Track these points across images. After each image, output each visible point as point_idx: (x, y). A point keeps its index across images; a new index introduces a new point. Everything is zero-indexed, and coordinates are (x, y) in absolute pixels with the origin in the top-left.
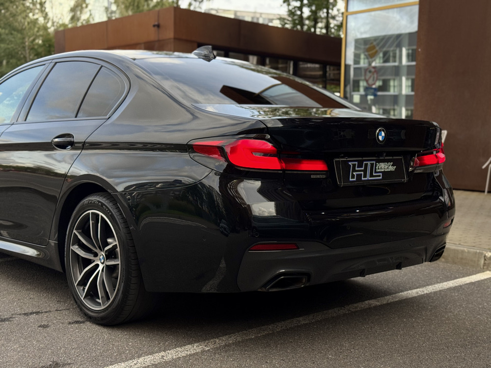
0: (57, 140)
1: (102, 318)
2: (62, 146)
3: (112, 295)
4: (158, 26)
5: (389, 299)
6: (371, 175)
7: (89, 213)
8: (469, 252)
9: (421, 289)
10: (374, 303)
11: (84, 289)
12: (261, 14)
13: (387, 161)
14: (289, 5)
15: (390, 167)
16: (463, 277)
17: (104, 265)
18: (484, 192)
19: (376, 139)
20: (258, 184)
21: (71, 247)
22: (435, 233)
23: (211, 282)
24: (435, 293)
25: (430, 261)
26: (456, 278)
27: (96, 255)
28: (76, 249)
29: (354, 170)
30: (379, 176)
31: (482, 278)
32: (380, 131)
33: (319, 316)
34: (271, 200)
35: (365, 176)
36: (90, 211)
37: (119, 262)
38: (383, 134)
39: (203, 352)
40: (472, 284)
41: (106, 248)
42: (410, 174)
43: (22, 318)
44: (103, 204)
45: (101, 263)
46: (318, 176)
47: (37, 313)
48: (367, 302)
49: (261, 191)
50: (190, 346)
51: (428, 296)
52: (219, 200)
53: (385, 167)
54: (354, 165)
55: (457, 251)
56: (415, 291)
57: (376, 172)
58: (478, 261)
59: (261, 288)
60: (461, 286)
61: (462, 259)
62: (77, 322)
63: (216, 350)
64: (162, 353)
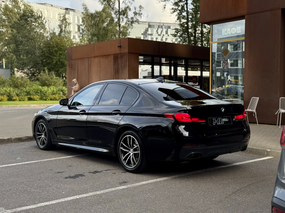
0: (113, 112)
1: (133, 170)
2: (116, 114)
3: (137, 162)
4: (120, 47)
5: (229, 165)
6: (220, 123)
7: (127, 136)
8: (261, 150)
9: (241, 163)
10: (223, 167)
11: (125, 162)
12: (163, 23)
13: (226, 118)
14: (180, 21)
15: (227, 120)
16: (258, 158)
17: (133, 153)
18: (276, 125)
19: (221, 111)
20: (184, 127)
21: (120, 148)
22: (243, 141)
23: (169, 157)
24: (246, 164)
25: (242, 151)
26: (255, 159)
27: (129, 150)
28: (122, 148)
29: (215, 121)
30: (223, 123)
31: (265, 159)
32: (223, 109)
33: (204, 170)
34: (187, 132)
35: (218, 123)
36: (128, 136)
37: (139, 152)
38: (224, 109)
39: (168, 179)
40: (261, 161)
41: (134, 148)
42: (234, 122)
43: (106, 171)
44: (133, 133)
45: (131, 152)
46: (203, 124)
47: (109, 170)
48: (221, 166)
49: (184, 129)
50: (164, 178)
51: (243, 164)
52: (171, 130)
53: (224, 120)
54: (214, 120)
55: (257, 149)
56: (238, 163)
57: (222, 122)
58: (265, 153)
59: (186, 158)
60: (256, 161)
61: (258, 152)
62: (124, 172)
63: (172, 179)
64: (156, 180)
